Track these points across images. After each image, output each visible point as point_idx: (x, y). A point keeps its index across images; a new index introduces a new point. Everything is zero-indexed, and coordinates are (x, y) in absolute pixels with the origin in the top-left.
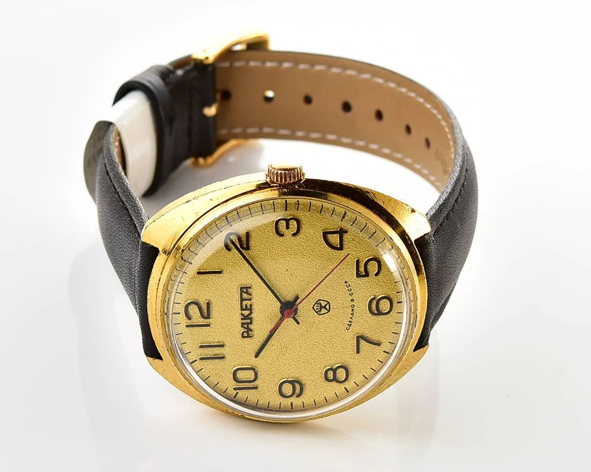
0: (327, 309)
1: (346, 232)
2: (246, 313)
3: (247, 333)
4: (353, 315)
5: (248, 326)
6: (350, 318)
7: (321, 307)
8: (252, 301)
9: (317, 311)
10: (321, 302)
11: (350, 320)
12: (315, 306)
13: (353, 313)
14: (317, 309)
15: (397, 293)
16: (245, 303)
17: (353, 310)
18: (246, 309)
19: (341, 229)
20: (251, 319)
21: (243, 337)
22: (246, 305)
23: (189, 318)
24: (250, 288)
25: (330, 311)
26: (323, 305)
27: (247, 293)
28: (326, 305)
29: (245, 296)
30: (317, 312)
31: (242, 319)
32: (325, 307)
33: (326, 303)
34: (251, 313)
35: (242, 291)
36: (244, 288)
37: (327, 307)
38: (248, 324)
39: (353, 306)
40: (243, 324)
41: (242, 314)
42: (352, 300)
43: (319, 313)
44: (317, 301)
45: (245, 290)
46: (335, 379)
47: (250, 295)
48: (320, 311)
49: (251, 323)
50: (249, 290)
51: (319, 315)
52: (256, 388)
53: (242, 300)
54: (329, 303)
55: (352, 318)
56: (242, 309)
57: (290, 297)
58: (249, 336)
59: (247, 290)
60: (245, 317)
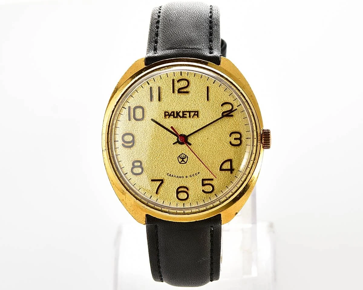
0: (181, 162)
1: (231, 173)
2: (181, 114)
3: (167, 115)
4: (177, 177)
5: (172, 115)
6: (175, 176)
7: (183, 159)
8: (188, 118)
9: (181, 156)
10: (186, 158)
11: (174, 176)
12: (183, 155)
13: (178, 177)
14: (182, 156)
15: (190, 203)
16: (188, 114)
17: (181, 177)
18: (183, 114)
19: (233, 170)
20: (177, 117)
21: (165, 112)
22: (186, 114)
23: (178, 81)
24: (198, 117)
25: (180, 164)
26: (184, 160)
27: (194, 115)
28: (184, 161)
29: (192, 114)
30: (179, 156)
31: (177, 112)
32: (183, 161)
33: (186, 161)
34: (181, 117)
35: (195, 112)
36: (198, 113)
37: (183, 162)
38: (174, 115)
39: (183, 177)
40: (174, 112)
41: (180, 112)
42: (187, 177)
43: (179, 157)
44: (187, 156)
45: (196, 114)
46: (134, 167)
47: (193, 117)
48: (180, 158)
49: (174, 117)
50: (196, 116)
51: (178, 157)
52: (130, 120)
53: (190, 112)
54: (186, 163)
55: (175, 177)
56: (183, 112)
57: (190, 140)
58: (165, 116)
59: (196, 115)
60: (178, 114)
